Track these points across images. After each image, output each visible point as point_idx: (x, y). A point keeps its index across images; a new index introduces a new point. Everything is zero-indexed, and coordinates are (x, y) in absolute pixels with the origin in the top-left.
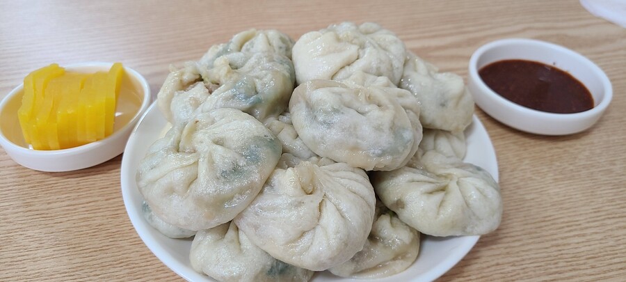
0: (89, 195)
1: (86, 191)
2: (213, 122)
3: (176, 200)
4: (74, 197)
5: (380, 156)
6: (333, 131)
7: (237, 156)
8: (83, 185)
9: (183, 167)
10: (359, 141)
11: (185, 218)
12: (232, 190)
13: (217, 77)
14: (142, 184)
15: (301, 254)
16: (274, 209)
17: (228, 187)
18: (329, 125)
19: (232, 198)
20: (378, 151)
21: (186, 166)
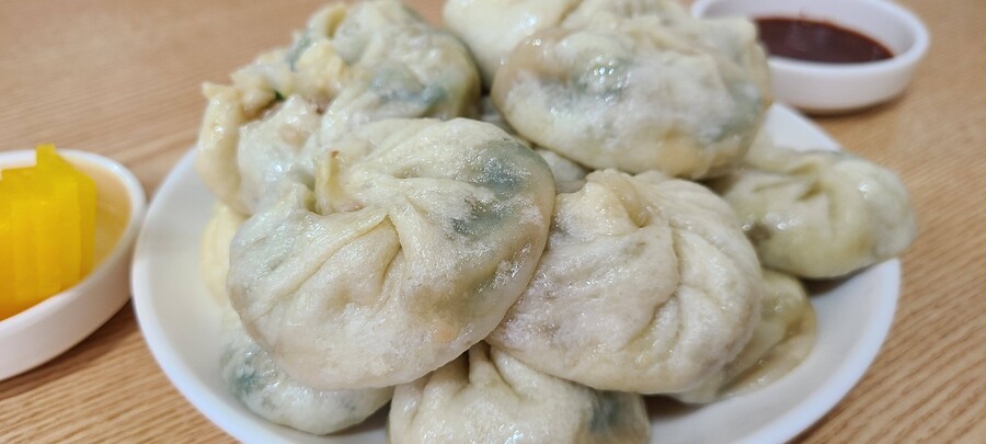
0: (62, 421)
1: (55, 413)
2: (369, 149)
3: (356, 321)
4: (31, 434)
5: (719, 139)
6: (631, 105)
7: (471, 188)
8: (42, 405)
9: (363, 234)
10: (680, 115)
11: (387, 357)
12: (493, 253)
13: (320, 83)
14: (258, 307)
15: (663, 357)
16: (587, 273)
17: (481, 250)
18: (619, 94)
19: (493, 275)
20: (716, 131)
21: (369, 231)
